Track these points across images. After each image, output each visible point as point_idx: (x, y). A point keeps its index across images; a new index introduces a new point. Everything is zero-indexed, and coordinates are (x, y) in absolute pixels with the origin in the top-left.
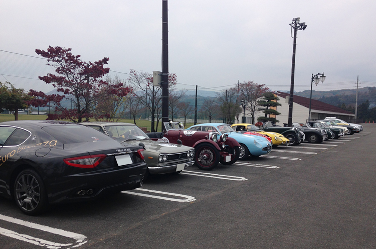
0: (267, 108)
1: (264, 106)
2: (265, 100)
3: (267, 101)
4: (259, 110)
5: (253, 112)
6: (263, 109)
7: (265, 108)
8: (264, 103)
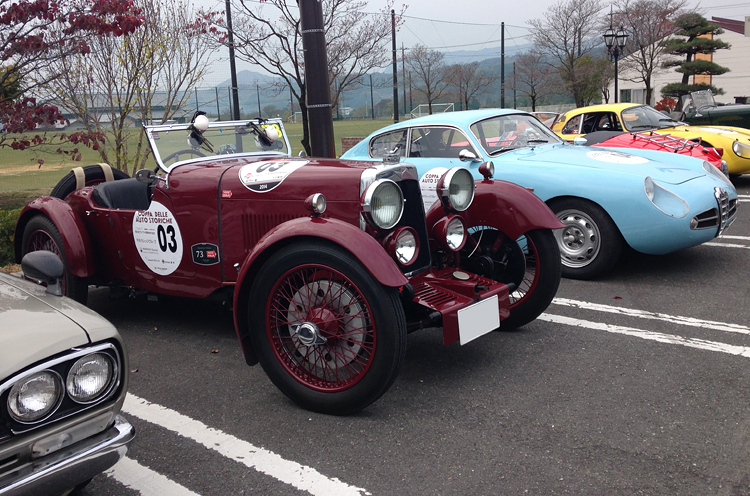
0: (689, 57)
1: (680, 52)
2: (682, 37)
3: (687, 38)
4: (667, 65)
5: (649, 72)
6: (677, 63)
7: (683, 58)
8: (678, 46)
